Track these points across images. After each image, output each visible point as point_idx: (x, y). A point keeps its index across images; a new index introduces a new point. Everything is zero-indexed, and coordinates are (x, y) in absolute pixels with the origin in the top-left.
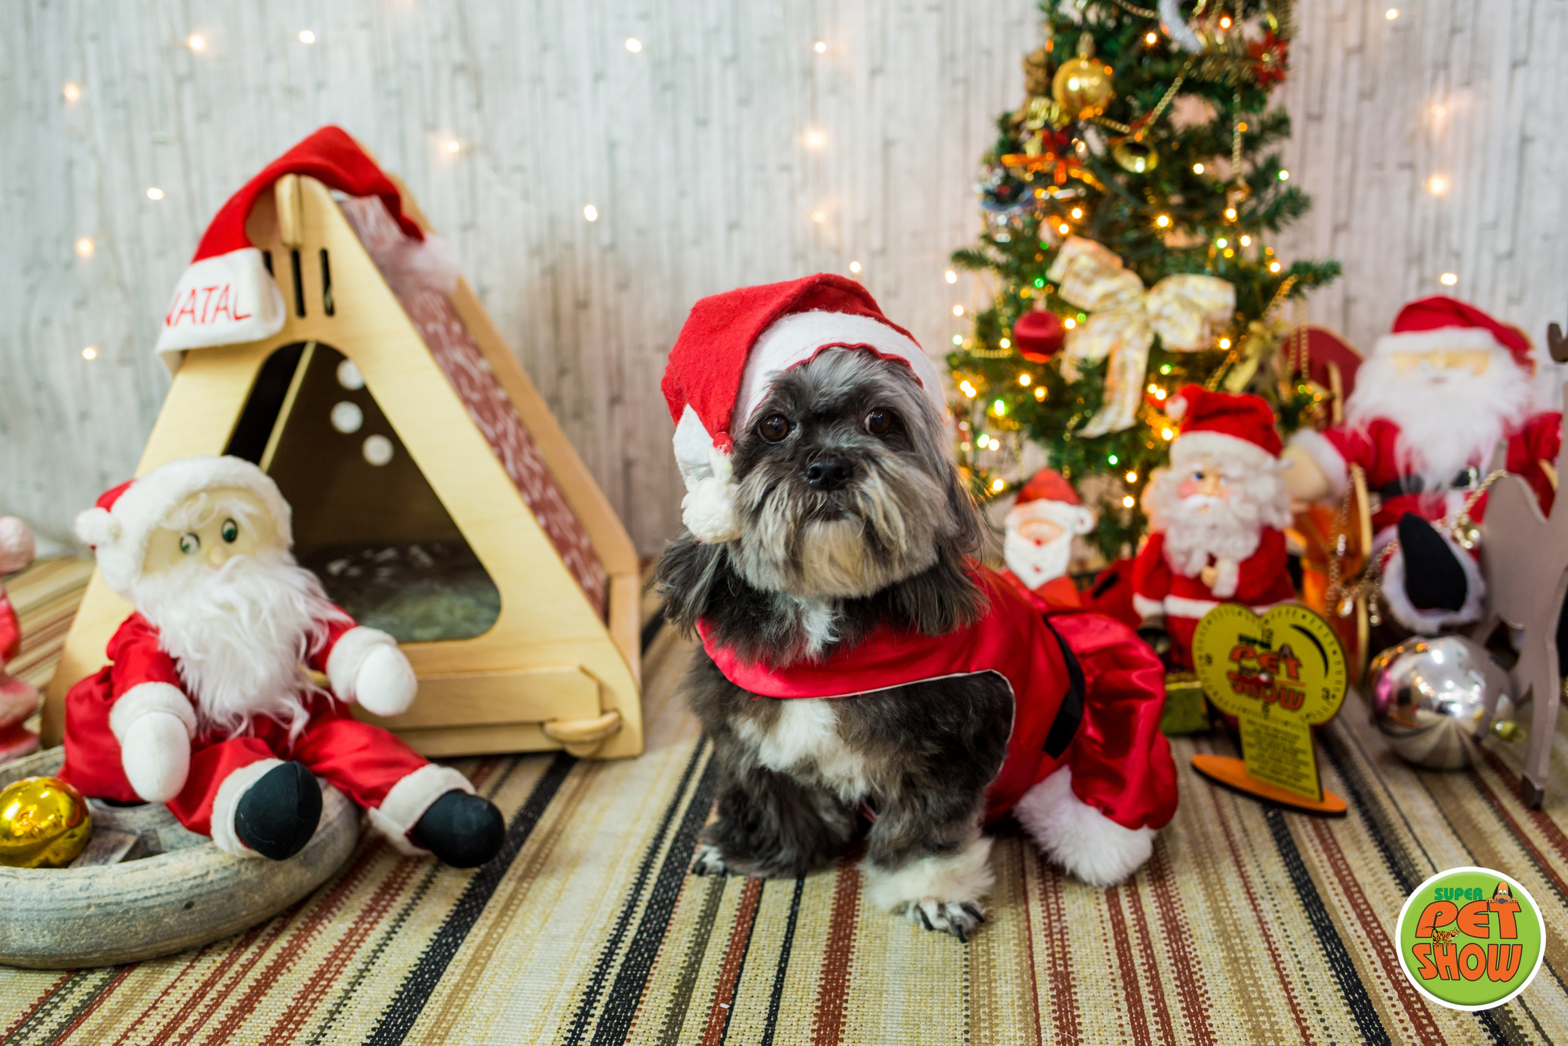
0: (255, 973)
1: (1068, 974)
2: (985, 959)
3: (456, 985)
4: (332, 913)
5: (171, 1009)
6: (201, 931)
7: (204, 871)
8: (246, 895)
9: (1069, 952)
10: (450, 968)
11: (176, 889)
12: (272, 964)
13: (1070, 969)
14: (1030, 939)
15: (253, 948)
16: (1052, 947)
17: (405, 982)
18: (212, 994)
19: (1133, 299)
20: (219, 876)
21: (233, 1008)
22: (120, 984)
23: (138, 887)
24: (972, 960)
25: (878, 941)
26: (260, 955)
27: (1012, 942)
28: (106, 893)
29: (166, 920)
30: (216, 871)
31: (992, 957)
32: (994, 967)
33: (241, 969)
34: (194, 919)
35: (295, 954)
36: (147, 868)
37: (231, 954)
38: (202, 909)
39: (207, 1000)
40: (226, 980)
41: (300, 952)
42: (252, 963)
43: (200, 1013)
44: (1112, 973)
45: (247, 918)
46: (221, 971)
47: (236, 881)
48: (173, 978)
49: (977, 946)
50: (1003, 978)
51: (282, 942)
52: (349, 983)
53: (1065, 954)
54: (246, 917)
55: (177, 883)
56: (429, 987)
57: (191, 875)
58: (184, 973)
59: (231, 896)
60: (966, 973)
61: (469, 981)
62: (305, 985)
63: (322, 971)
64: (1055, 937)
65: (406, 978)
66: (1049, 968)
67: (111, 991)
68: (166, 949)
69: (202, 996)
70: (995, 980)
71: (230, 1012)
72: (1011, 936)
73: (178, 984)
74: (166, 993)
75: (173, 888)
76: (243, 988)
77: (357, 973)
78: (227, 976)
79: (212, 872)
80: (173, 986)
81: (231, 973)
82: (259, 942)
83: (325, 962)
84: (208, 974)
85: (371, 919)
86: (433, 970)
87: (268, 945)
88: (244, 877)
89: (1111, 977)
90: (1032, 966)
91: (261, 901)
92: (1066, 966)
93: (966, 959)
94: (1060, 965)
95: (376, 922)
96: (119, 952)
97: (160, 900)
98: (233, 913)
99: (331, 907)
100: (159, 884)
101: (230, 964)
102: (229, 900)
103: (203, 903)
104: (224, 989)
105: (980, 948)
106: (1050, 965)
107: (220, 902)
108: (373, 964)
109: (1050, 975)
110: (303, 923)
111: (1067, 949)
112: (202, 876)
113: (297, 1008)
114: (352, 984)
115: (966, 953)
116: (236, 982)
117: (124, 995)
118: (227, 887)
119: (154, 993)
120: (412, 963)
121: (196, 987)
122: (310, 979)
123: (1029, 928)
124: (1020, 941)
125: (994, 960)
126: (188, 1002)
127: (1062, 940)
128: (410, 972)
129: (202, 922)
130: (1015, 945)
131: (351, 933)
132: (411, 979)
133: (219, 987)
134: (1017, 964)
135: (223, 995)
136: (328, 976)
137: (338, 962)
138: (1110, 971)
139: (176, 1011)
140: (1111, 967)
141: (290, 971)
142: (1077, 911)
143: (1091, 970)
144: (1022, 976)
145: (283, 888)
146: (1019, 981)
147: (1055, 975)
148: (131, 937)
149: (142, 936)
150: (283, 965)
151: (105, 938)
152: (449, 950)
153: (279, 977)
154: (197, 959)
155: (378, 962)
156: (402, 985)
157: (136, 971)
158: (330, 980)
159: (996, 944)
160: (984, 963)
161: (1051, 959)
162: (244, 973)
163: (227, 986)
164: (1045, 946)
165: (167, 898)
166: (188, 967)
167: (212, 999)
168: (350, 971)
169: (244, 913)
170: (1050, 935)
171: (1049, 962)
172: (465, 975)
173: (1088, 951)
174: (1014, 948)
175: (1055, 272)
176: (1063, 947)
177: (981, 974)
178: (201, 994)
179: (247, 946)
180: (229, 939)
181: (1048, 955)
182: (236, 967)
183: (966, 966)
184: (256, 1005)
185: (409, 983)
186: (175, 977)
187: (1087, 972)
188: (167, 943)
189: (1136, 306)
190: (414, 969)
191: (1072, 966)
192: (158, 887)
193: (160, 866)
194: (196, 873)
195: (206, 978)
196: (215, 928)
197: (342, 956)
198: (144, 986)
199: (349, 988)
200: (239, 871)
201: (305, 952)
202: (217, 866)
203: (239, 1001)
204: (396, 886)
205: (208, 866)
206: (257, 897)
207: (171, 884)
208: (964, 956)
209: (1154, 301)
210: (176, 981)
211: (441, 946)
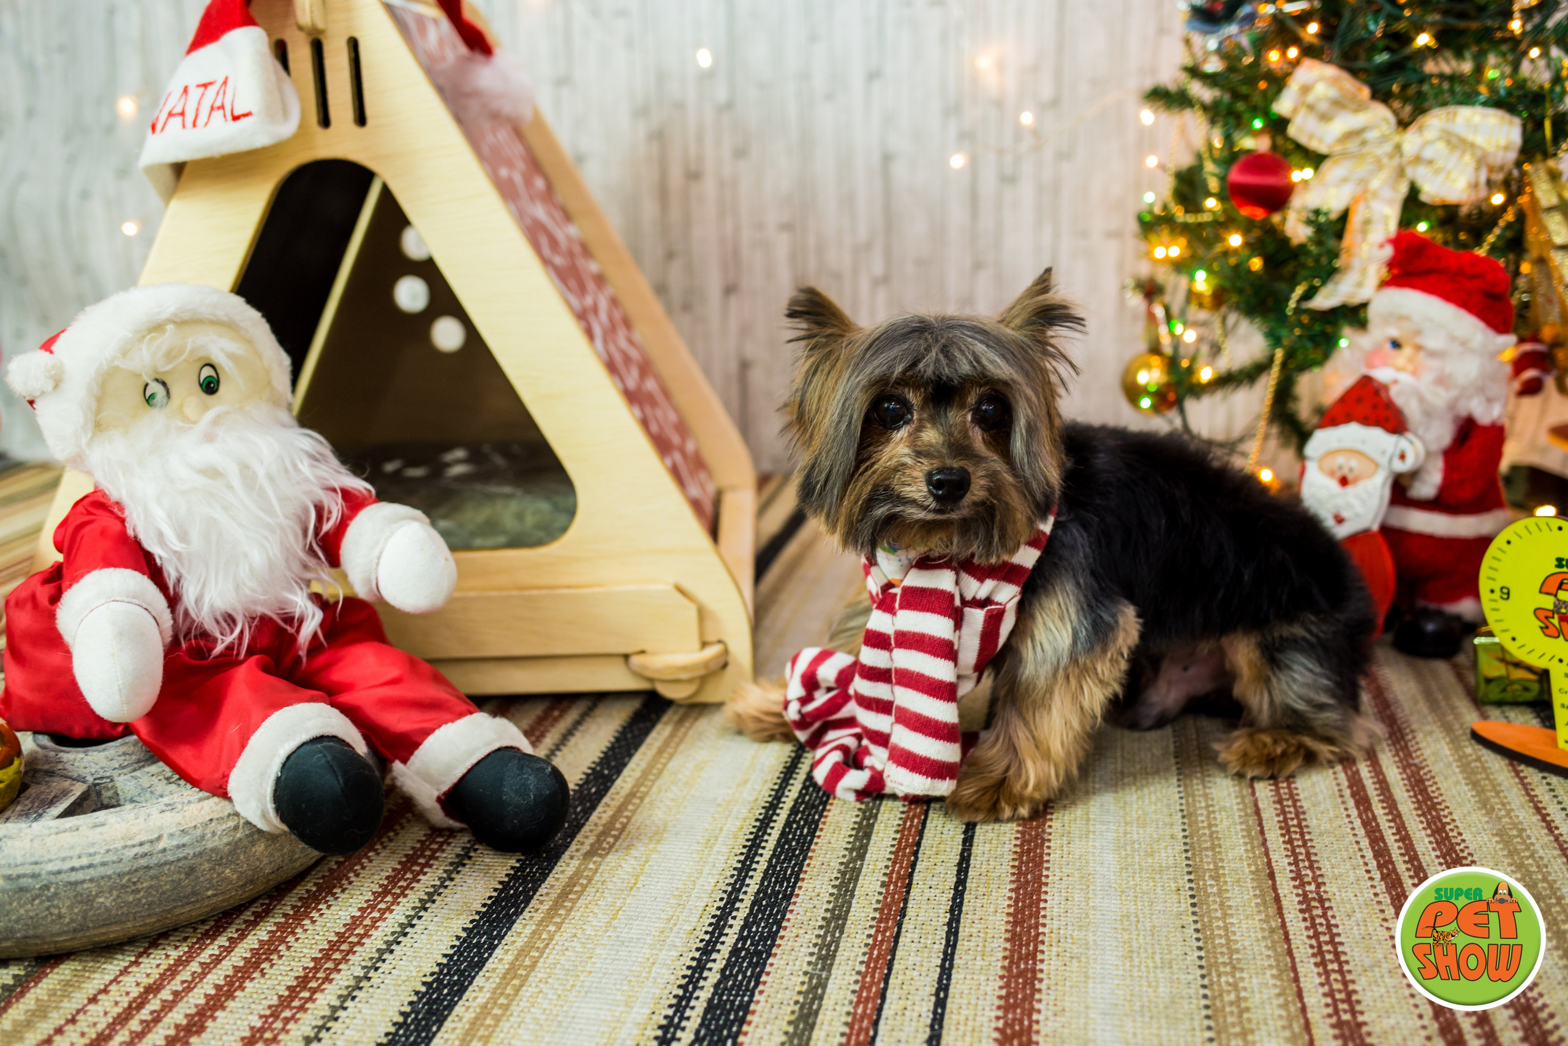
0: (217, 976)
1: (1360, 1025)
2: (1232, 997)
3: (484, 1007)
4: (334, 894)
5: (95, 1024)
6: (149, 916)
7: (156, 836)
8: (212, 869)
9: (1355, 992)
10: (479, 980)
11: (115, 858)
12: (242, 964)
13: (1360, 1018)
14: (1294, 969)
15: (222, 941)
16: (1328, 982)
17: (415, 999)
18: (154, 1004)
19: (1384, 139)
20: (175, 843)
21: (177, 1026)
22: (36, 984)
23: (63, 855)
24: (1215, 998)
25: (1075, 963)
26: (229, 950)
27: (1269, 973)
28: (19, 861)
29: (101, 900)
30: (172, 835)
31: (1243, 994)
32: (1247, 1009)
33: (199, 970)
34: (140, 900)
35: (276, 950)
36: (77, 829)
37: (191, 948)
38: (151, 887)
39: (145, 1014)
40: (176, 985)
41: (282, 947)
42: (217, 960)
43: (131, 1032)
44: (1424, 1027)
45: (214, 900)
46: (172, 971)
47: (198, 850)
48: (108, 978)
49: (1219, 976)
50: (1263, 1027)
51: (262, 933)
52: (340, 997)
53: (1349, 994)
54: (213, 898)
55: (117, 850)
56: (446, 1008)
57: (136, 841)
58: (125, 971)
59: (192, 870)
60: (1208, 1017)
61: (502, 1001)
62: (280, 997)
63: (306, 976)
64: (1330, 967)
65: (417, 993)
66: (1330, 1016)
67: (22, 994)
68: (103, 938)
69: (140, 1007)
70: (1252, 1031)
71: (172, 1032)
72: (1266, 963)
73: (113, 988)
74: (93, 1000)
75: (109, 858)
76: (197, 998)
77: (352, 983)
78: (179, 978)
79: (165, 836)
80: (105, 991)
81: (185, 975)
82: (231, 932)
83: (312, 965)
84: (155, 974)
85: (382, 906)
86: (455, 983)
87: (243, 936)
88: (210, 845)
89: (1423, 1033)
90: (1304, 1010)
91: (235, 876)
92: (1354, 1013)
93: (1205, 996)
94: (1345, 1011)
95: (389, 909)
96: (38, 941)
97: (92, 873)
98: (194, 893)
99: (335, 887)
100: (92, 851)
101: (188, 962)
102: (188, 875)
103: (152, 878)
104: (170, 998)
105: (1223, 979)
106: (1330, 1010)
107: (176, 877)
108: (377, 969)
109: (1333, 1026)
110: (293, 907)
111: (1351, 987)
112: (151, 842)
113: (262, 1030)
114: (343, 998)
115: (1204, 987)
116: (189, 988)
117: (38, 1000)
118: (185, 858)
119: (79, 998)
120: (429, 971)
121: (135, 992)
122: (289, 988)
123: (1290, 952)
124: (1281, 972)
125: (1246, 999)
126: (119, 1015)
127: (1341, 971)
128: (424, 984)
129: (150, 904)
130: (1273, 976)
131: (355, 922)
132: (424, 995)
133: (166, 994)
134: (1280, 1006)
135: (168, 1006)
136: (313, 984)
137: (330, 965)
138: (1419, 1023)
139: (101, 1027)
140: (1421, 1017)
141: (263, 975)
142: (1355, 931)
143: (1392, 1021)
144: (1290, 1026)
145: (266, 861)
146: (1287, 1033)
147: (1339, 1024)
148: (53, 921)
149: (67, 920)
150: (256, 965)
151: (17, 921)
152: (479, 954)
153: (247, 984)
154: (146, 953)
155: (384, 967)
156: (411, 1003)
157: (62, 966)
158: (314, 991)
159: (1245, 975)
160: (1231, 1003)
161: (1329, 1000)
162: (203, 975)
163: (176, 993)
164: (1318, 980)
165: (102, 871)
166: (132, 963)
167: (152, 1013)
168: (343, 979)
169: (210, 893)
170: (1323, 963)
171: (1327, 1005)
172: (496, 994)
173: (1383, 990)
174: (1272, 982)
175: (1283, 106)
176: (1345, 983)
177: (1230, 1020)
178: (139, 1003)
179: (214, 938)
180: (193, 925)
181: (1325, 995)
182: (194, 967)
183: (1207, 1007)
184: (209, 1023)
185: (420, 999)
186: (112, 977)
187: (1387, 1023)
188: (103, 930)
189: (1388, 147)
190: (429, 979)
191: (1362, 1013)
192: (90, 855)
193: (96, 826)
194: (143, 837)
195: (151, 981)
196: (169, 911)
197: (337, 956)
198: (68, 986)
199: (337, 1003)
200: (203, 837)
201: (288, 948)
202: (173, 830)
203: (187, 1016)
204: (422, 861)
205: (161, 828)
206: (228, 871)
207: (108, 851)
208: (1202, 991)
209: (1411, 141)
210: (111, 982)
211: (470, 947)
